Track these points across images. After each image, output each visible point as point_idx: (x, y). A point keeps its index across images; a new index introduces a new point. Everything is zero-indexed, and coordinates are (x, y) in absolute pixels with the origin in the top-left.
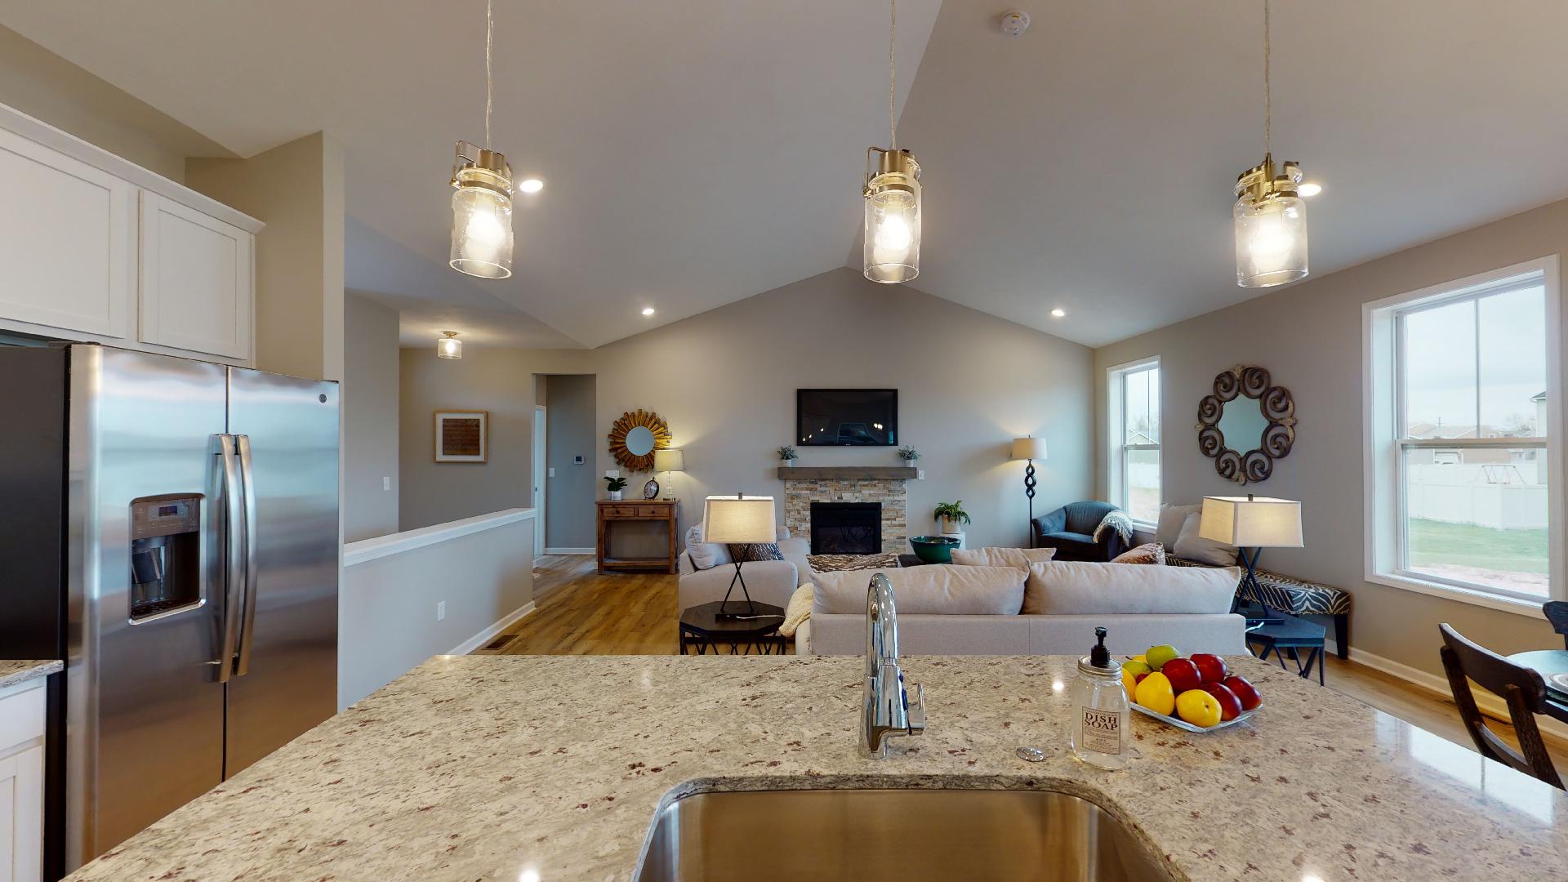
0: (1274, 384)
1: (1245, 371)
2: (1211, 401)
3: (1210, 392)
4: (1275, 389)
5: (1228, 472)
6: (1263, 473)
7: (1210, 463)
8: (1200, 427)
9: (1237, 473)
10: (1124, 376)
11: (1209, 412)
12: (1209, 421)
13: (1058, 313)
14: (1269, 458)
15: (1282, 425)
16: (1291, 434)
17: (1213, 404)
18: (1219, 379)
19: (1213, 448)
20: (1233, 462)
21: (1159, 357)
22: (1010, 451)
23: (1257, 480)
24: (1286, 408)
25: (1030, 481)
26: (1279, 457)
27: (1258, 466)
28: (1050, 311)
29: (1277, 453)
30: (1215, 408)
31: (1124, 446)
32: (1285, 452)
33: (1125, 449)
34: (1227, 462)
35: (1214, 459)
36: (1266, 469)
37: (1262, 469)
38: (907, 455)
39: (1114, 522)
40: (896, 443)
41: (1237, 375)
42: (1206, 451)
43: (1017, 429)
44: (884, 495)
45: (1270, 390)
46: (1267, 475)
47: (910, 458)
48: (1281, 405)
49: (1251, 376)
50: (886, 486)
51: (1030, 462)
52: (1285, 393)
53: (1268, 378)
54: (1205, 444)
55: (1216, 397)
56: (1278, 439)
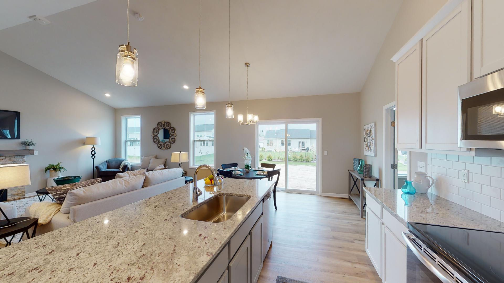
0: (172, 126)
1: (165, 122)
2: (156, 129)
3: (156, 127)
4: (172, 127)
5: (160, 147)
6: (169, 147)
7: (156, 145)
8: (153, 136)
9: (163, 147)
10: (126, 119)
11: (156, 132)
12: (156, 134)
13: (108, 95)
14: (171, 143)
15: (174, 136)
16: (175, 138)
17: (156, 130)
18: (158, 124)
19: (157, 141)
20: (162, 145)
21: (141, 115)
22: (84, 142)
23: (168, 149)
24: (175, 132)
25: (93, 153)
26: (173, 143)
27: (168, 145)
28: (105, 94)
29: (172, 142)
30: (157, 130)
31: (126, 140)
32: (174, 142)
33: (126, 141)
34: (160, 144)
35: (157, 144)
36: (170, 146)
37: (169, 146)
38: (26, 144)
39: (127, 164)
40: (18, 138)
41: (163, 123)
42: (155, 142)
43: (88, 134)
45: (171, 128)
46: (170, 147)
47: (29, 145)
48: (173, 131)
49: (167, 124)
50: (10, 159)
51: (93, 146)
52: (174, 128)
53: (170, 125)
54: (154, 140)
55: (158, 128)
56: (173, 139)
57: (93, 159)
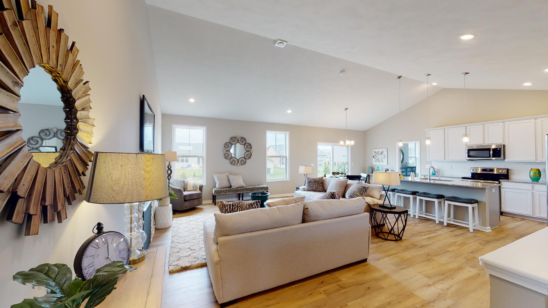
0: (247, 142)
5: (233, 163)
7: (228, 161)
8: (224, 151)
12: (228, 149)
13: (192, 100)
14: (246, 159)
15: (250, 152)
20: (235, 162)
21: (206, 126)
23: (242, 164)
25: (169, 172)
27: (242, 161)
29: (248, 158)
30: (229, 145)
34: (233, 160)
42: (226, 158)
48: (249, 147)
49: (241, 139)
51: (169, 163)
52: (250, 144)
53: (246, 140)
54: (226, 155)
55: (230, 143)
56: (248, 155)
57: (169, 180)
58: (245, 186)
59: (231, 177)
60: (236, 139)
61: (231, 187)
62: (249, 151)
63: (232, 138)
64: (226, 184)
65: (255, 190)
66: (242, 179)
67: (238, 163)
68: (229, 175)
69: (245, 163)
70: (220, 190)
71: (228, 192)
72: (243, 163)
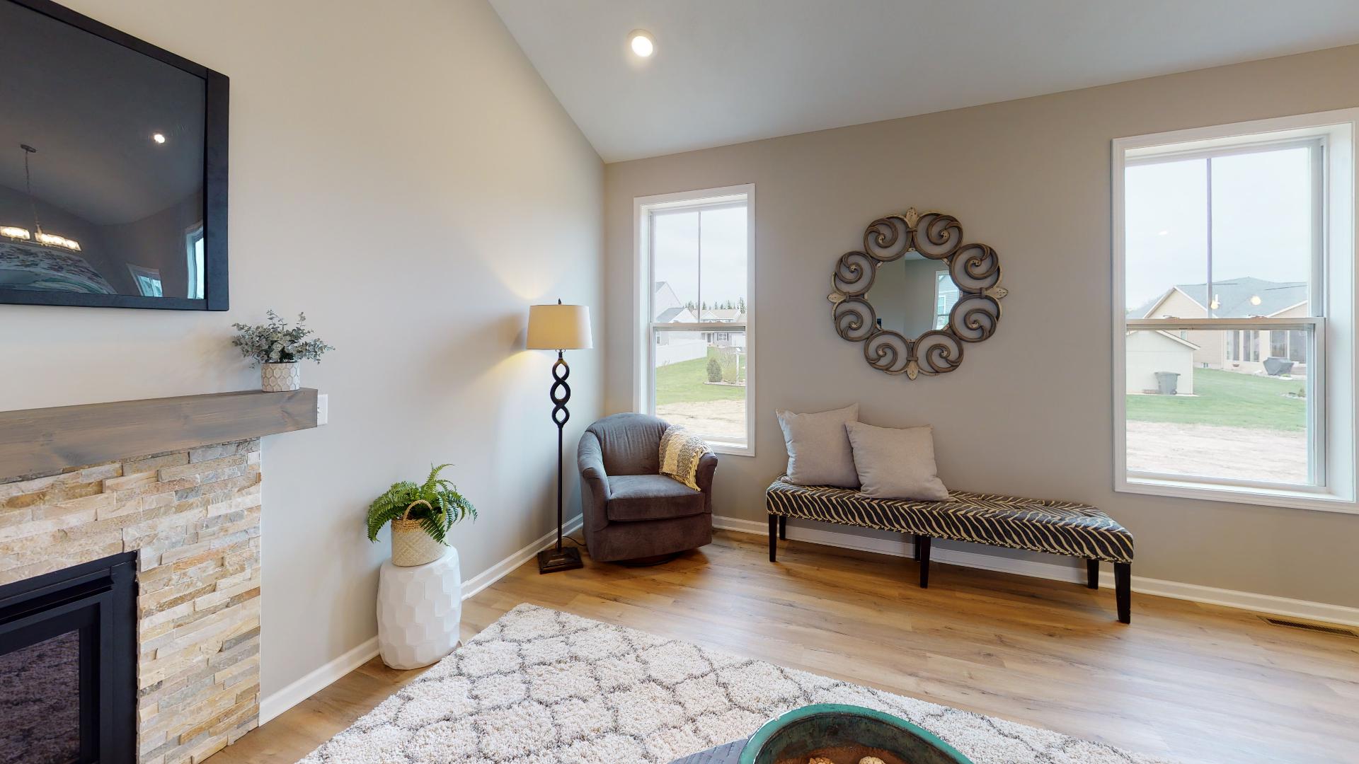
0: (967, 240)
1: (922, 218)
2: (854, 260)
3: (857, 247)
4: (972, 246)
5: (883, 362)
6: (947, 362)
7: (853, 352)
8: (837, 298)
9: (902, 363)
10: (651, 218)
11: (853, 277)
12: (853, 289)
14: (959, 342)
15: (987, 298)
16: (1000, 311)
17: (857, 265)
18: (873, 229)
19: (858, 328)
20: (895, 353)
21: (752, 185)
23: (937, 371)
24: (989, 274)
25: (560, 393)
26: (977, 341)
27: (939, 352)
29: (975, 334)
30: (864, 270)
31: (652, 326)
32: (988, 334)
33: (653, 330)
34: (883, 347)
35: (862, 344)
36: (952, 357)
37: (945, 357)
40: (216, 298)
41: (904, 223)
42: (844, 334)
44: (152, 514)
45: (965, 248)
47: (286, 356)
48: (983, 268)
49: (931, 224)
50: (158, 477)
51: (560, 354)
52: (988, 253)
53: (960, 230)
54: (844, 322)
55: (866, 255)
56: (974, 317)
57: (561, 425)
58: (944, 494)
59: (863, 437)
60: (900, 227)
61: (858, 487)
62: (979, 294)
63: (873, 225)
64: (835, 469)
65: (1011, 538)
66: (929, 453)
67: (912, 364)
68: (852, 424)
69: (954, 365)
70: (792, 494)
71: (838, 514)
72: (942, 364)
